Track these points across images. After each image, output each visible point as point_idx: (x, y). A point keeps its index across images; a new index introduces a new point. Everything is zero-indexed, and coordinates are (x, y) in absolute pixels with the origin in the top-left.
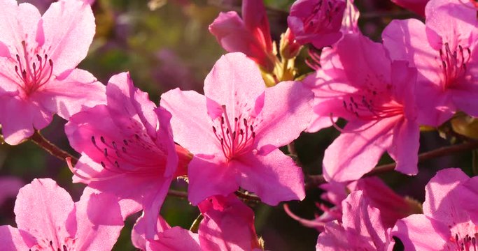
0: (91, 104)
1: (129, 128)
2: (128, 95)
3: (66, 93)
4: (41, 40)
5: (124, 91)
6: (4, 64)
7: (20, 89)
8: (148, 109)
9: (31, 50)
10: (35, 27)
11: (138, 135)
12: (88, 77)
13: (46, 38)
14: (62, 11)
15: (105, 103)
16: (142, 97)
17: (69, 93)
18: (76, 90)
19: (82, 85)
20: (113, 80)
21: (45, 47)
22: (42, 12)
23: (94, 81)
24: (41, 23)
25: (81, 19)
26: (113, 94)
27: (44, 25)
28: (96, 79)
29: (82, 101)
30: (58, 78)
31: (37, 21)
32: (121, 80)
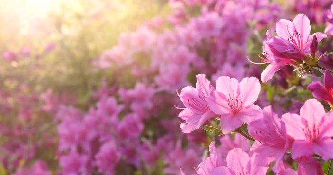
0: (258, 118)
1: (271, 128)
2: (271, 115)
4: (239, 93)
6: (224, 102)
7: (230, 112)
8: (278, 121)
9: (235, 97)
10: (237, 88)
11: (275, 131)
12: (257, 107)
13: (241, 92)
15: (263, 118)
16: (276, 116)
18: (253, 113)
19: (255, 111)
20: (265, 109)
21: (241, 95)
22: (239, 82)
23: (260, 109)
24: (239, 86)
25: (255, 84)
26: (265, 114)
29: (254, 117)
30: (246, 108)
31: (237, 85)
32: (268, 109)
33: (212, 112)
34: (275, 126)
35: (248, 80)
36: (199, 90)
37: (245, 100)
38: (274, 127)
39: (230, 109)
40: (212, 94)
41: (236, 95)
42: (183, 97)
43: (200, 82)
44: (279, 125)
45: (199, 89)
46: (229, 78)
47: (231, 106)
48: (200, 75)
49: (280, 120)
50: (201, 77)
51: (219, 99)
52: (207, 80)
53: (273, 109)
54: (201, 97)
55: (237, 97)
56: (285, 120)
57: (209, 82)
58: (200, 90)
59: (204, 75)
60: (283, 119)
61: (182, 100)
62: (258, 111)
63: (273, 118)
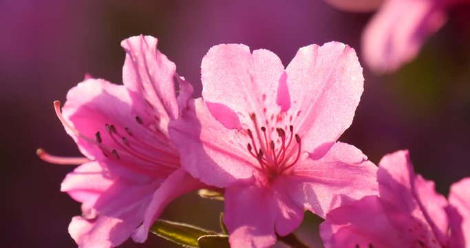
0: (357, 195)
1: (411, 231)
2: (408, 185)
3: (323, 178)
4: (284, 102)
5: (402, 178)
6: (232, 138)
7: (257, 174)
8: (434, 206)
9: (272, 118)
10: (276, 85)
11: (423, 240)
12: (355, 154)
13: (292, 99)
14: (315, 59)
15: (377, 193)
16: (426, 189)
17: (328, 179)
18: (338, 175)
19: (347, 166)
20: (386, 162)
21: (292, 112)
22: (286, 62)
23: (364, 160)
24: (284, 77)
25: (343, 69)
26: (385, 180)
27: (289, 81)
28: (366, 158)
29: (344, 191)
30: (311, 156)
31: (278, 76)
32: (396, 163)
33: (188, 175)
34: (424, 221)
35: (316, 55)
36: (132, 94)
37: (308, 125)
38: (420, 224)
39: (256, 162)
40: (187, 112)
41: (274, 110)
42: (72, 118)
43: (135, 65)
44: (441, 221)
45: (134, 89)
46: (246, 48)
47: (259, 156)
48: (135, 40)
49: (442, 201)
50: (140, 45)
51: (212, 131)
52: (164, 58)
53: (418, 165)
54: (144, 116)
55: (279, 119)
56: (463, 201)
57: (171, 66)
58: (138, 95)
59: (152, 41)
60: (454, 201)
61: (71, 130)
62: (356, 168)
63: (416, 196)
